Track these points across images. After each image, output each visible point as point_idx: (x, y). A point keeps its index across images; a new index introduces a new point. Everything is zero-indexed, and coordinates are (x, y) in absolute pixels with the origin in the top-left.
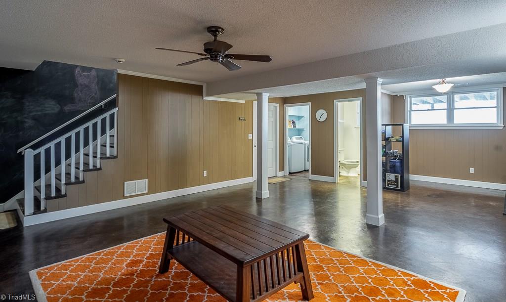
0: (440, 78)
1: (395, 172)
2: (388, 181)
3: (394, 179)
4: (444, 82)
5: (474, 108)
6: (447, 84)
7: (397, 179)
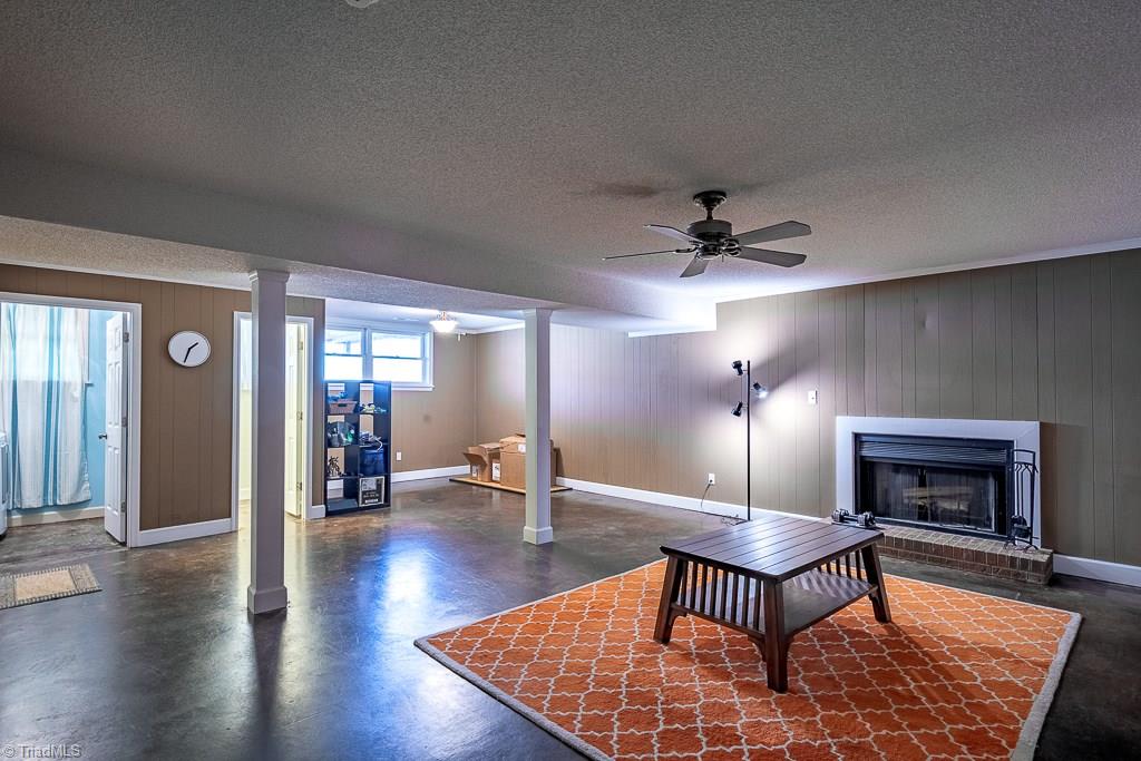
0: (440, 310)
1: (375, 474)
2: (364, 493)
3: (374, 487)
4: (449, 318)
5: (398, 358)
6: (452, 322)
7: (379, 486)
